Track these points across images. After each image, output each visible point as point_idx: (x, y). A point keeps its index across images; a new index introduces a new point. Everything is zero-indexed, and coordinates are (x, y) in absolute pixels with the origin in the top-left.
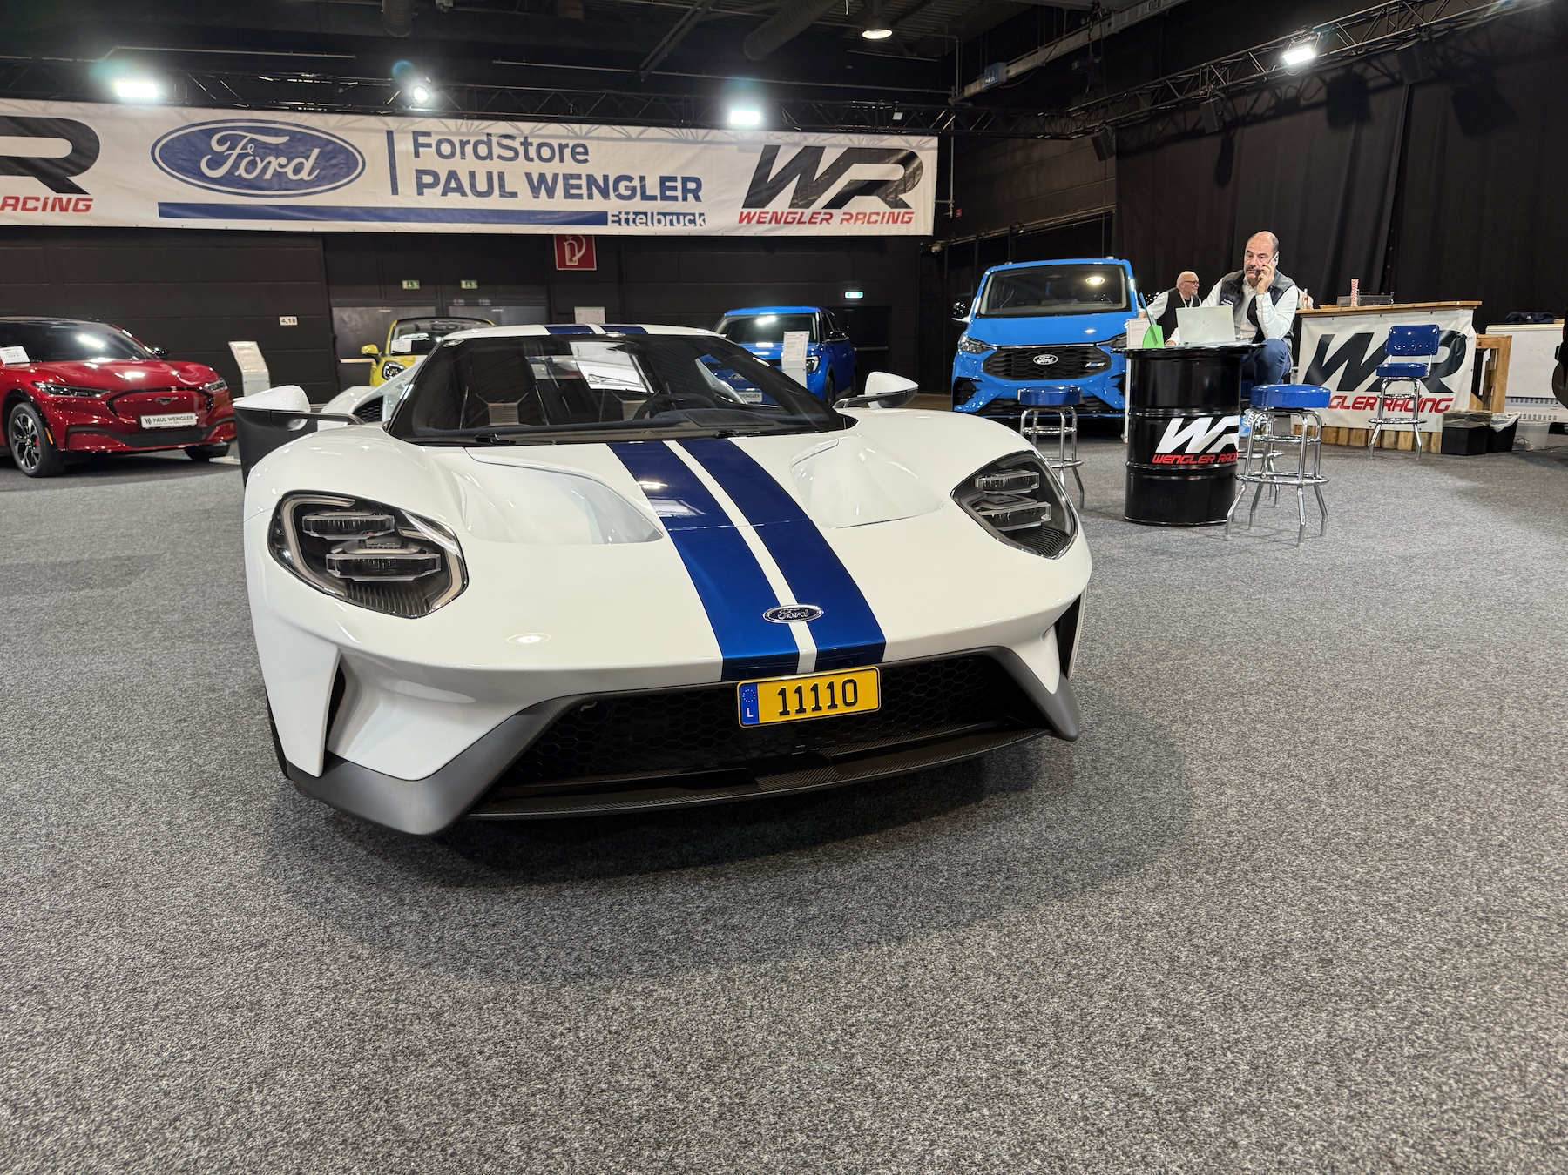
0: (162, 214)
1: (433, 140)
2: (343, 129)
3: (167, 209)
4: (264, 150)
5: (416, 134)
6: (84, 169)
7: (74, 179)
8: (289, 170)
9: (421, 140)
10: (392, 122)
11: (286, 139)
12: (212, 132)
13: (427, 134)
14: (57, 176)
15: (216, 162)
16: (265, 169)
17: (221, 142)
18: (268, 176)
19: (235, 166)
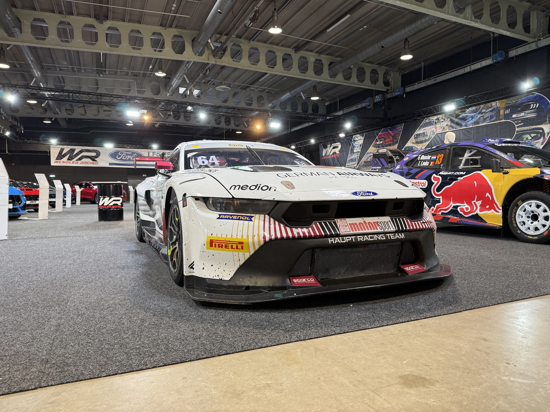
0: (109, 165)
1: (156, 153)
2: (141, 151)
3: (110, 164)
4: (127, 155)
5: (153, 152)
6: (98, 157)
7: (96, 159)
8: (131, 158)
9: (154, 153)
10: (149, 150)
11: (131, 153)
12: (119, 152)
13: (155, 152)
14: (93, 159)
15: (119, 156)
16: (127, 158)
17: (120, 153)
18: (128, 159)
19: (122, 157)
